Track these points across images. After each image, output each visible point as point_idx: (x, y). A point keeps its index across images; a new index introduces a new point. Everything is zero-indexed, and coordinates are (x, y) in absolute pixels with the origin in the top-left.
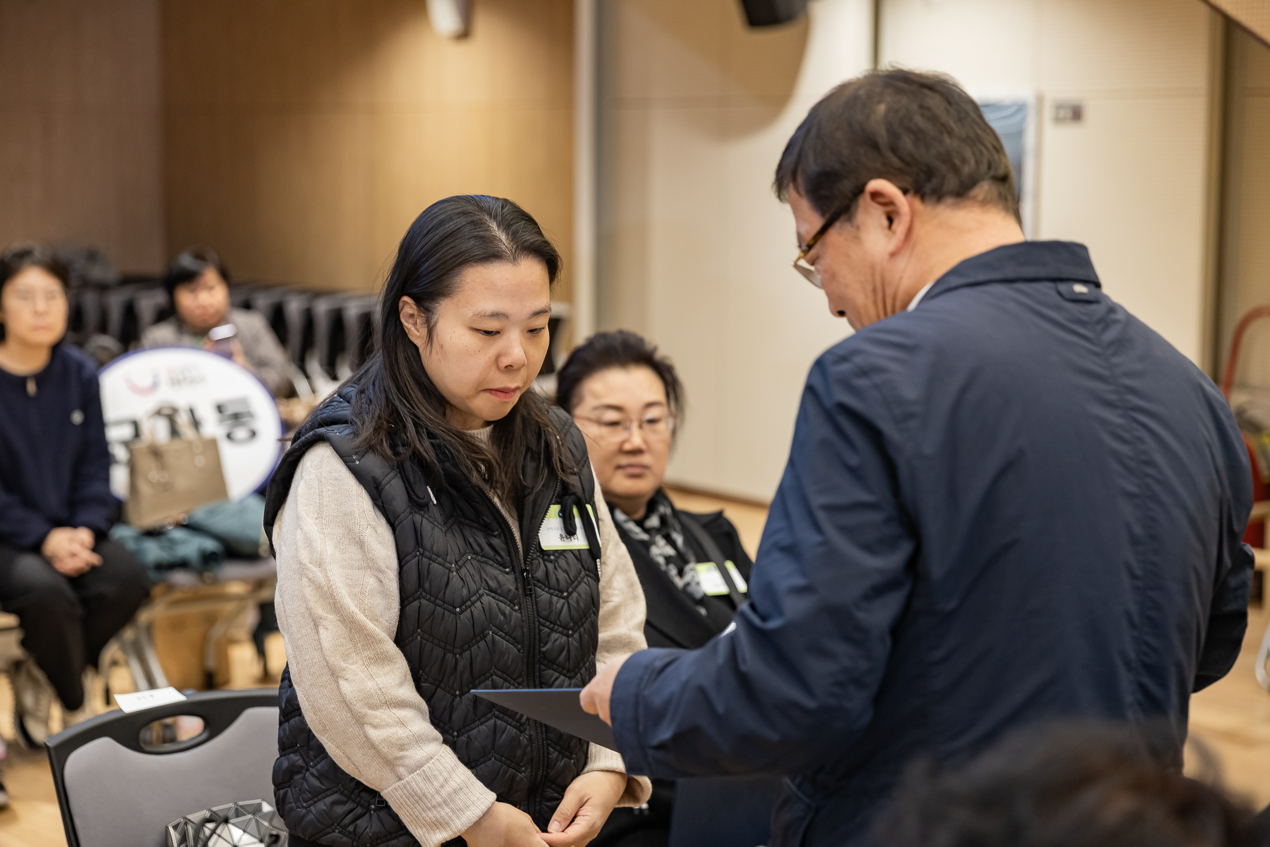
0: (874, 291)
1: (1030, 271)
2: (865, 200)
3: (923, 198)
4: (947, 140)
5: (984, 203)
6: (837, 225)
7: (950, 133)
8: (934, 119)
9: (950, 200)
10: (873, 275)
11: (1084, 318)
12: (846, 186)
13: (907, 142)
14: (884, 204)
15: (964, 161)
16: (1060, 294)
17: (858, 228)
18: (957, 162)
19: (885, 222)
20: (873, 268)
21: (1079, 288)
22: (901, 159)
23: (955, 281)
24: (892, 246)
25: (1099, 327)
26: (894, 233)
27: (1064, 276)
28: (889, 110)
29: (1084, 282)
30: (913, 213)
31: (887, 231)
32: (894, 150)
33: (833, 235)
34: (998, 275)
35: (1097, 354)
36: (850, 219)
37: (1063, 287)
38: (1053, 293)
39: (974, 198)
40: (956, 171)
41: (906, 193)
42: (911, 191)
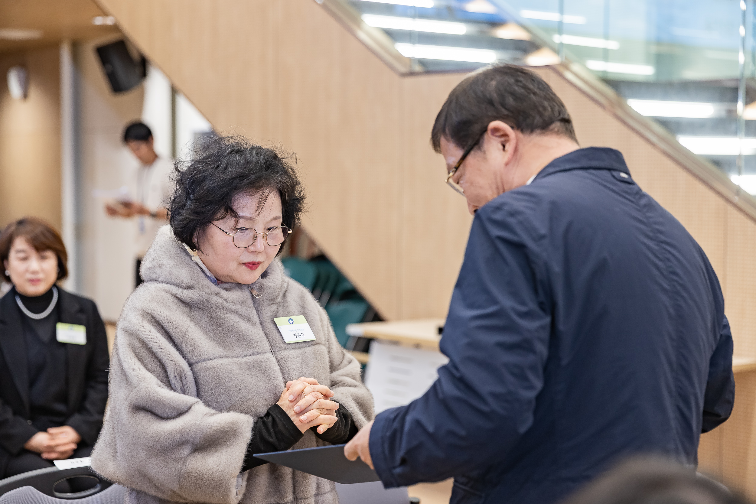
0: (498, 188)
2: (488, 136)
3: (522, 131)
4: (533, 97)
5: (558, 133)
6: (472, 153)
7: (535, 94)
8: (524, 87)
9: (538, 131)
10: (496, 178)
12: (476, 128)
13: (510, 101)
14: (500, 136)
15: (545, 108)
17: (485, 152)
18: (541, 109)
19: (500, 147)
20: (495, 174)
21: (623, 175)
22: (507, 109)
24: (506, 159)
25: (637, 197)
26: (507, 152)
27: (614, 167)
28: (498, 83)
30: (517, 140)
31: (502, 152)
32: (503, 105)
33: (471, 159)
34: (577, 165)
36: (480, 148)
37: (615, 173)
39: (552, 130)
40: (541, 115)
41: (512, 127)
42: (516, 128)
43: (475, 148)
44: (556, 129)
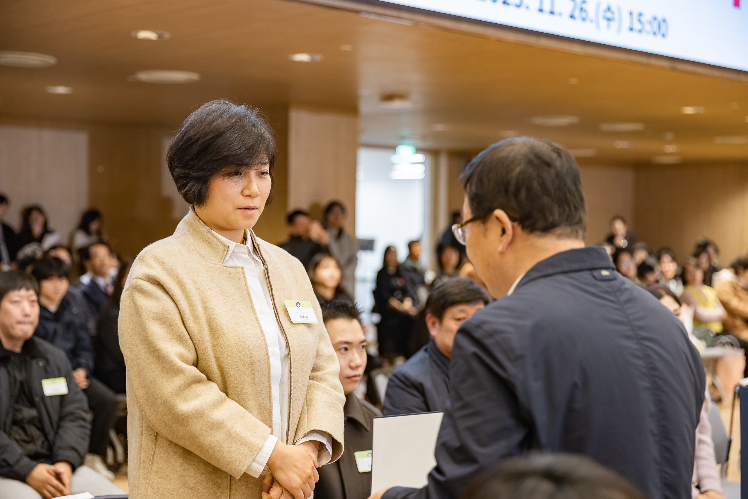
1: (576, 266)
16: (594, 277)
23: (535, 275)
29: (607, 268)
35: (618, 310)
38: (590, 277)
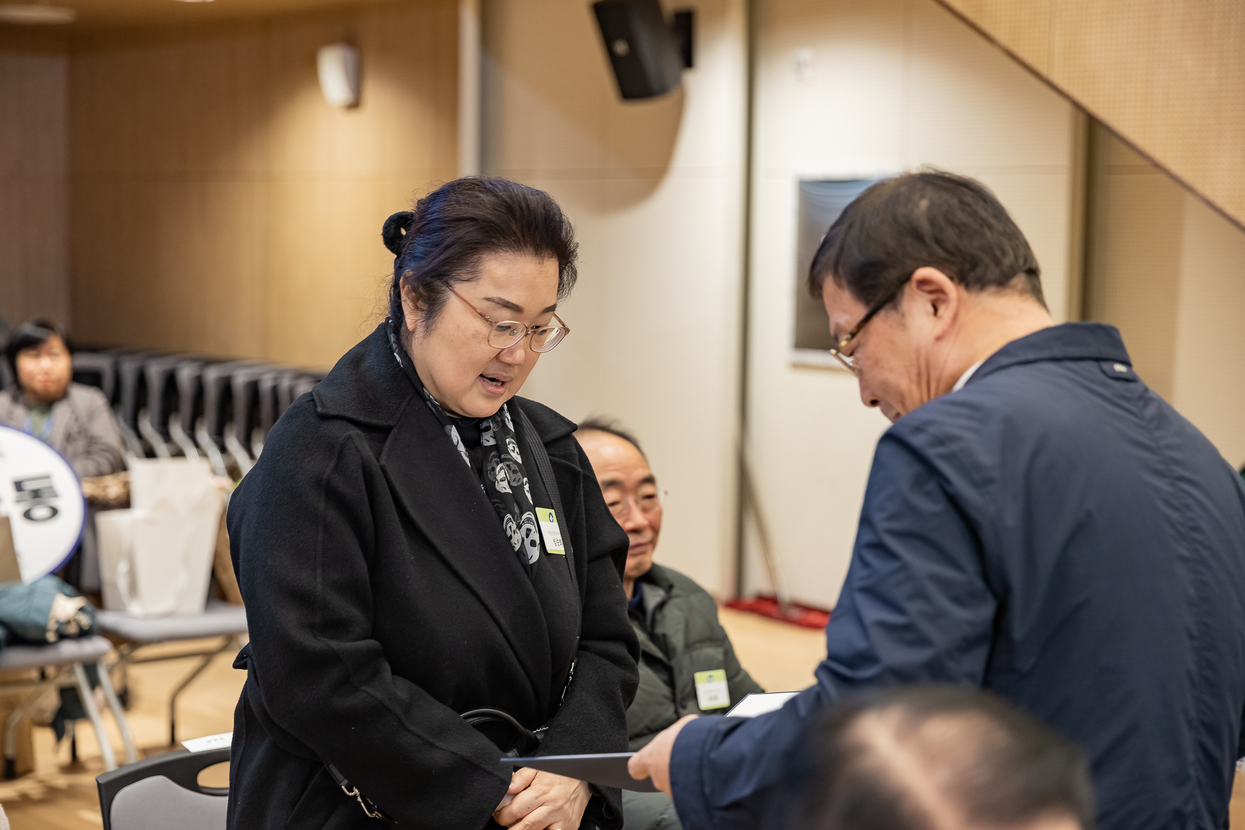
0: (919, 374)
2: (910, 289)
3: (967, 286)
4: (988, 234)
5: (1022, 292)
6: (882, 313)
7: (990, 227)
8: (974, 214)
9: (992, 289)
10: (918, 359)
11: (1127, 394)
12: (893, 274)
13: (951, 235)
14: (931, 292)
15: (1004, 253)
17: (903, 315)
18: (998, 253)
19: (930, 309)
20: (918, 353)
21: (1119, 368)
22: (946, 250)
24: (938, 331)
25: (1141, 403)
26: (940, 318)
27: (1105, 356)
28: (932, 205)
30: (960, 300)
31: (932, 318)
32: (938, 241)
33: (879, 323)
34: (1046, 354)
36: (895, 308)
37: (1105, 366)
39: (1014, 287)
40: (997, 262)
41: (951, 279)
42: (956, 280)
43: (888, 306)
44: (1020, 287)
